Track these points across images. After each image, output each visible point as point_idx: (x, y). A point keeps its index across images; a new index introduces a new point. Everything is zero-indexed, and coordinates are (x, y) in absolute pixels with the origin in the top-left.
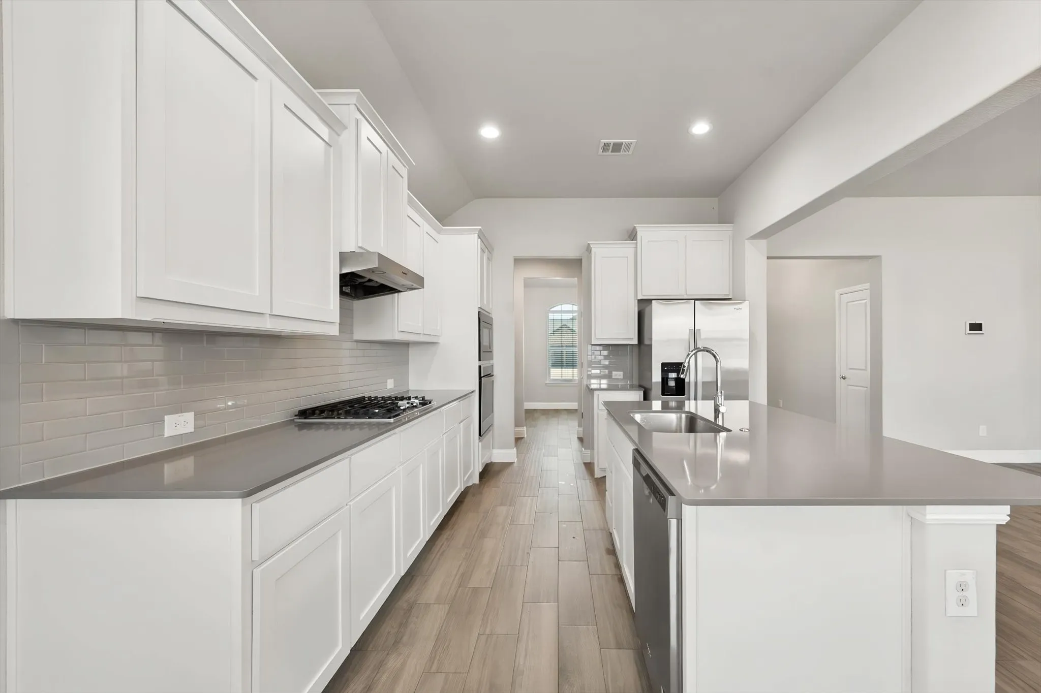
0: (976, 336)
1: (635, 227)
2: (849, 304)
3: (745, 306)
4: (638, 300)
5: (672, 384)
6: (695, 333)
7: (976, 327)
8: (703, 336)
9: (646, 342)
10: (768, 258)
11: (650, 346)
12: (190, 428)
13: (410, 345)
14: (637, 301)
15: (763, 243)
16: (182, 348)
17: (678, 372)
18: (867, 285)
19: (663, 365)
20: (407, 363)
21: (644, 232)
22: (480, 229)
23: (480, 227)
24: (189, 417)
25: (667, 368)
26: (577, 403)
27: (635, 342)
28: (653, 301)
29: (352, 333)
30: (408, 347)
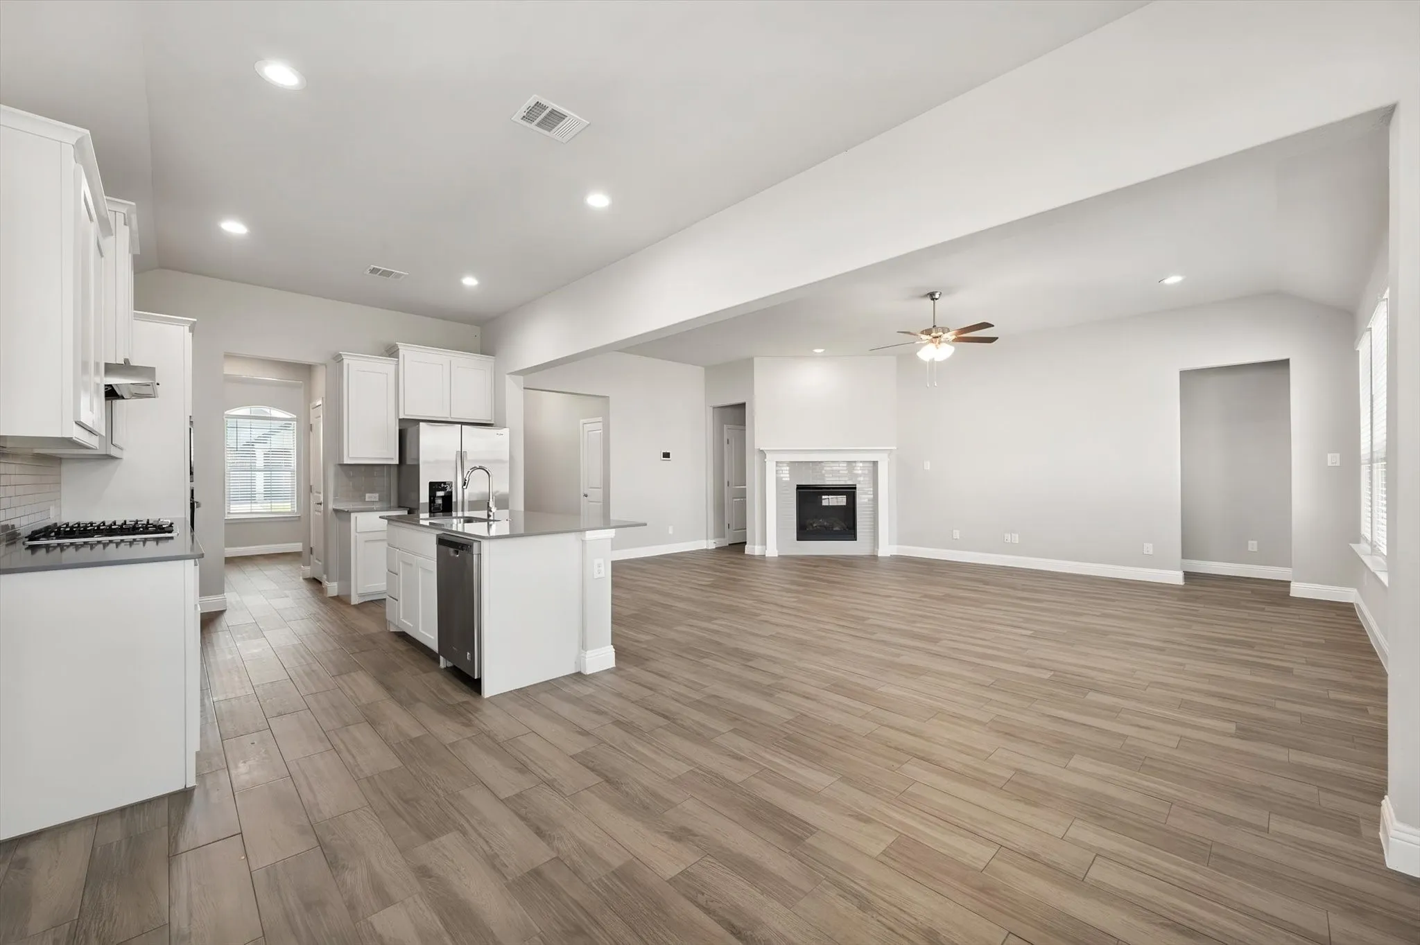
0: (666, 462)
1: (396, 345)
2: (590, 433)
3: (506, 431)
4: (400, 420)
5: (439, 501)
6: (461, 455)
7: (666, 455)
8: (469, 457)
9: (409, 462)
10: (525, 388)
11: (417, 467)
13: (64, 461)
14: (398, 420)
15: (521, 378)
17: (444, 489)
18: (600, 419)
19: (431, 484)
20: (59, 484)
21: (404, 350)
22: (195, 322)
23: (195, 320)
25: (434, 487)
26: (301, 544)
27: (396, 462)
28: (421, 423)
30: (61, 463)
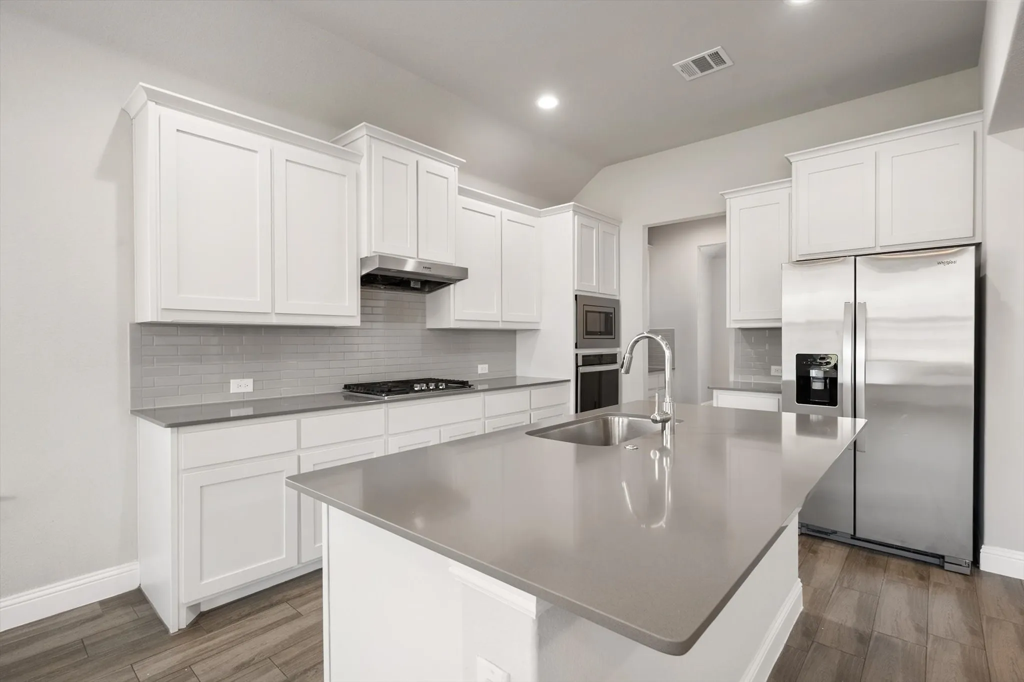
5: (815, 385)
6: (855, 309)
8: (871, 314)
12: (250, 389)
13: (517, 332)
16: (244, 337)
19: (800, 358)
20: (514, 349)
22: (574, 204)
24: (250, 382)
25: (805, 362)
29: (425, 323)
30: (515, 334)
